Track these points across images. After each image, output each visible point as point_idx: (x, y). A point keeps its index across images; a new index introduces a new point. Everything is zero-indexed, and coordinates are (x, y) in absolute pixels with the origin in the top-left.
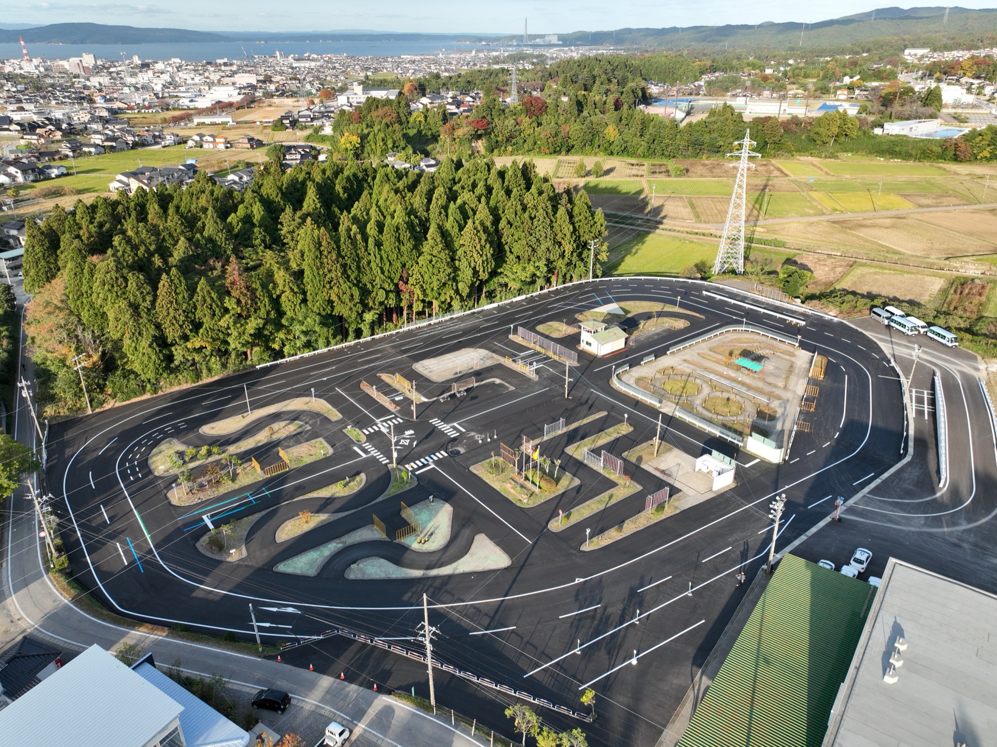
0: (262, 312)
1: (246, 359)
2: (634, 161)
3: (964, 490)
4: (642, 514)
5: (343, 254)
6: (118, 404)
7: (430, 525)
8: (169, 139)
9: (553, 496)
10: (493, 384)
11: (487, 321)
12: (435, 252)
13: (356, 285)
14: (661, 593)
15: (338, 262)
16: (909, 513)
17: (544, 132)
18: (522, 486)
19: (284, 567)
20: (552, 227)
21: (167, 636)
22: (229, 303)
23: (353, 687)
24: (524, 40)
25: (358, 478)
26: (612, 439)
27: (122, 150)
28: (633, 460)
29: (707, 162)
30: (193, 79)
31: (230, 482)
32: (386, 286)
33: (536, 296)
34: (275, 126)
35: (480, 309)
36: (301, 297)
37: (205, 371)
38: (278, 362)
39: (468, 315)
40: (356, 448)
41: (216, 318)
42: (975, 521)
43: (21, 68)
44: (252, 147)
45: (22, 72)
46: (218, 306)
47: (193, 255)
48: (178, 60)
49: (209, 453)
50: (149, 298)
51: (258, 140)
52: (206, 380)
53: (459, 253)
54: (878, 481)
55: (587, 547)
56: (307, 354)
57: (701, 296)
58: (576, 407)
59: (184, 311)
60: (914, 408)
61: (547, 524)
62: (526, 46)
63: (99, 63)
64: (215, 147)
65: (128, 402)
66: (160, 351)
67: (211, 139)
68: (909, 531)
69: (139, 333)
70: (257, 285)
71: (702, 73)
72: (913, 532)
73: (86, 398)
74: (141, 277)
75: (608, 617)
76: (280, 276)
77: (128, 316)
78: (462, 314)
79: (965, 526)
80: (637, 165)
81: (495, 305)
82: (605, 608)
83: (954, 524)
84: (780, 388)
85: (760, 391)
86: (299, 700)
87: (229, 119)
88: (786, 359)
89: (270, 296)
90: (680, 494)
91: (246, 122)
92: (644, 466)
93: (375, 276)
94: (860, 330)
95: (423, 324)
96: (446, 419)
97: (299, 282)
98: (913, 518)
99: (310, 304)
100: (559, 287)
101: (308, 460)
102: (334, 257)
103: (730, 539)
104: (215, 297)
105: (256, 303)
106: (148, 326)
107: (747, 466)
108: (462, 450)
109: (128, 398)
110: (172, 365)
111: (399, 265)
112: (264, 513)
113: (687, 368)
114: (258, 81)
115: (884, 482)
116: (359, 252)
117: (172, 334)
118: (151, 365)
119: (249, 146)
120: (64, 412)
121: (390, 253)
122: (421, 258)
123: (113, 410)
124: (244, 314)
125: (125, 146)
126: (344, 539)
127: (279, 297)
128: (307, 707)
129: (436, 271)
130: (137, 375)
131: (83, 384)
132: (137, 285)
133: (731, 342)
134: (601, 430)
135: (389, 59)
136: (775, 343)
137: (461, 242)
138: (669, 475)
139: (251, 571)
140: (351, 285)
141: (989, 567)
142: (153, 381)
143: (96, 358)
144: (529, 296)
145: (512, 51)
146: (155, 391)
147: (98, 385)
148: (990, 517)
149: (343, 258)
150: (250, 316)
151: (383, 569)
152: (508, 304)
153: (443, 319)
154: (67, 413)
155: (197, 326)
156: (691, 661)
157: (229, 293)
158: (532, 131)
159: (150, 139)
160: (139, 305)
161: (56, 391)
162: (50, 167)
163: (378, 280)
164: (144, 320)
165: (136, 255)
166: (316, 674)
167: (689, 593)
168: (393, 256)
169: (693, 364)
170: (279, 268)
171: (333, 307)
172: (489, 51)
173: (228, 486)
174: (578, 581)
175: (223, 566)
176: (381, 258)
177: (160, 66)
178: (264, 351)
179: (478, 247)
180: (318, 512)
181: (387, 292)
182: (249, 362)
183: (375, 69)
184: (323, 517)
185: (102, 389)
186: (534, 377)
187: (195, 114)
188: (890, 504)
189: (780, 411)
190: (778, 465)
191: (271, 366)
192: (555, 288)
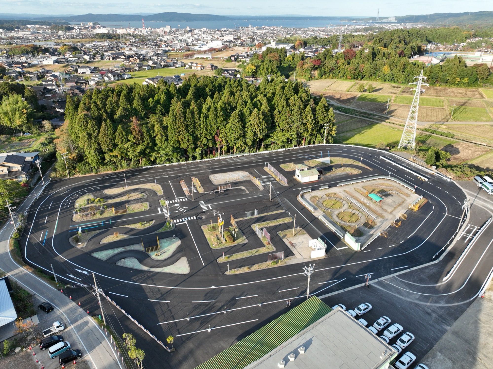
0: (145, 143)
1: (139, 163)
2: (396, 85)
3: (456, 285)
4: (266, 263)
5: (187, 120)
6: (81, 176)
7: (166, 248)
8: (179, 64)
9: (230, 246)
10: (241, 189)
11: (259, 159)
12: (234, 123)
13: (192, 135)
14: (247, 302)
15: (184, 123)
16: (413, 291)
17: (349, 68)
18: (218, 239)
19: (95, 255)
20: (301, 115)
21: (31, 272)
22: (130, 137)
23: (81, 310)
24: (377, 20)
25: (151, 222)
26: (278, 224)
27: (159, 68)
28: (281, 236)
29: (438, 88)
30: (207, 37)
31: (99, 215)
32: (208, 137)
33: (291, 150)
34: (227, 60)
35: (259, 153)
36: (165, 138)
37: (119, 166)
38: (153, 166)
39: (252, 155)
40: (159, 209)
41: (123, 143)
42: (451, 303)
43: (141, 32)
44: (212, 69)
45: (141, 34)
46: (125, 138)
47: (124, 115)
48: (205, 29)
49: (99, 201)
50: (96, 132)
51: (216, 66)
52: (119, 170)
53: (247, 124)
54: (408, 270)
55: (227, 273)
56: (167, 164)
57: (379, 159)
58: (271, 206)
59: (110, 139)
60: (462, 235)
61: (218, 258)
62: (376, 23)
63: (173, 30)
64: (197, 68)
65: (85, 175)
66: (99, 155)
67: (195, 65)
68: (405, 301)
69: (91, 146)
70: (144, 130)
71: (467, 38)
72: (407, 301)
73: (67, 171)
74: (94, 122)
75: (214, 307)
76: (157, 128)
77: (86, 138)
78: (249, 154)
79: (442, 304)
80: (397, 87)
81: (267, 152)
82: (215, 303)
83: (436, 302)
84: (388, 212)
85: (375, 212)
86: (58, 309)
87: (210, 56)
88: (402, 198)
89: (150, 137)
90: (294, 256)
91: (217, 58)
92: (285, 240)
93: (202, 131)
94: (461, 187)
95: (227, 157)
96: (206, 202)
97: (166, 131)
98: (414, 294)
99: (169, 142)
100: (305, 146)
101: (136, 211)
102: (182, 120)
103: (301, 284)
104: (124, 134)
105: (143, 139)
106: (94, 143)
107: (338, 249)
108: (204, 217)
109: (85, 174)
110: (104, 162)
111: (215, 128)
112: (104, 230)
113: (342, 195)
114: (234, 39)
115: (411, 272)
116: (195, 119)
117: (104, 148)
118: (94, 161)
119: (211, 69)
120: (58, 176)
121: (211, 121)
122: (227, 125)
123: (78, 178)
124: (137, 143)
125: (160, 66)
126: (126, 247)
127: (155, 137)
128: (58, 313)
129: (233, 132)
130: (89, 164)
131: (67, 165)
132: (91, 125)
133: (377, 184)
134: (276, 219)
135: (302, 29)
136: (402, 188)
137: (250, 119)
138: (294, 247)
139: (82, 253)
140: (189, 135)
141: (439, 330)
142: (96, 168)
143: (74, 155)
144: (287, 149)
145: (367, 25)
146: (97, 172)
147: (73, 167)
148: (462, 303)
149: (187, 122)
150: (140, 144)
151: (133, 264)
152: (275, 152)
153: (238, 156)
154: (60, 177)
155: (115, 146)
156: (236, 337)
157: (131, 133)
158: (344, 67)
159: (171, 64)
160: (92, 134)
161: (57, 167)
162: (124, 74)
163: (203, 134)
164: (93, 141)
165: (99, 113)
166: (71, 300)
167: (260, 305)
168: (213, 123)
169: (348, 193)
170: (157, 124)
171: (180, 144)
172: (356, 25)
173: (98, 216)
174: (213, 287)
175: (73, 249)
176: (207, 123)
177: (196, 31)
178: (147, 161)
179: (258, 122)
180: (124, 234)
181: (208, 140)
182: (140, 165)
183: (293, 34)
184: (125, 236)
185: (75, 168)
186: (261, 188)
187: (196, 54)
188: (405, 284)
189: (378, 224)
190: (356, 252)
191: (150, 168)
192: (304, 146)
